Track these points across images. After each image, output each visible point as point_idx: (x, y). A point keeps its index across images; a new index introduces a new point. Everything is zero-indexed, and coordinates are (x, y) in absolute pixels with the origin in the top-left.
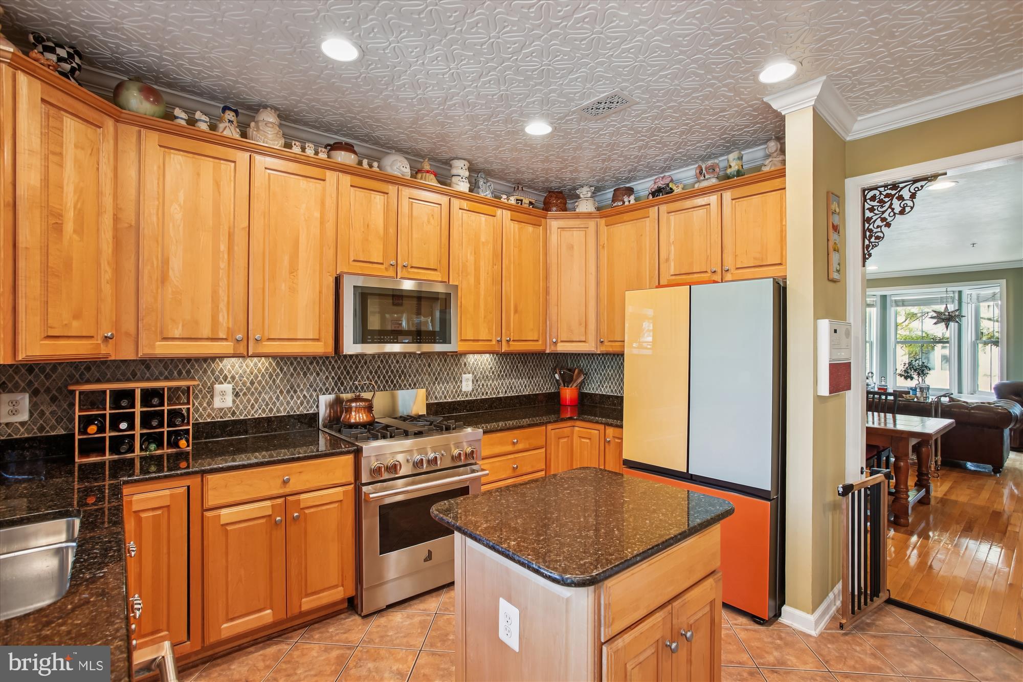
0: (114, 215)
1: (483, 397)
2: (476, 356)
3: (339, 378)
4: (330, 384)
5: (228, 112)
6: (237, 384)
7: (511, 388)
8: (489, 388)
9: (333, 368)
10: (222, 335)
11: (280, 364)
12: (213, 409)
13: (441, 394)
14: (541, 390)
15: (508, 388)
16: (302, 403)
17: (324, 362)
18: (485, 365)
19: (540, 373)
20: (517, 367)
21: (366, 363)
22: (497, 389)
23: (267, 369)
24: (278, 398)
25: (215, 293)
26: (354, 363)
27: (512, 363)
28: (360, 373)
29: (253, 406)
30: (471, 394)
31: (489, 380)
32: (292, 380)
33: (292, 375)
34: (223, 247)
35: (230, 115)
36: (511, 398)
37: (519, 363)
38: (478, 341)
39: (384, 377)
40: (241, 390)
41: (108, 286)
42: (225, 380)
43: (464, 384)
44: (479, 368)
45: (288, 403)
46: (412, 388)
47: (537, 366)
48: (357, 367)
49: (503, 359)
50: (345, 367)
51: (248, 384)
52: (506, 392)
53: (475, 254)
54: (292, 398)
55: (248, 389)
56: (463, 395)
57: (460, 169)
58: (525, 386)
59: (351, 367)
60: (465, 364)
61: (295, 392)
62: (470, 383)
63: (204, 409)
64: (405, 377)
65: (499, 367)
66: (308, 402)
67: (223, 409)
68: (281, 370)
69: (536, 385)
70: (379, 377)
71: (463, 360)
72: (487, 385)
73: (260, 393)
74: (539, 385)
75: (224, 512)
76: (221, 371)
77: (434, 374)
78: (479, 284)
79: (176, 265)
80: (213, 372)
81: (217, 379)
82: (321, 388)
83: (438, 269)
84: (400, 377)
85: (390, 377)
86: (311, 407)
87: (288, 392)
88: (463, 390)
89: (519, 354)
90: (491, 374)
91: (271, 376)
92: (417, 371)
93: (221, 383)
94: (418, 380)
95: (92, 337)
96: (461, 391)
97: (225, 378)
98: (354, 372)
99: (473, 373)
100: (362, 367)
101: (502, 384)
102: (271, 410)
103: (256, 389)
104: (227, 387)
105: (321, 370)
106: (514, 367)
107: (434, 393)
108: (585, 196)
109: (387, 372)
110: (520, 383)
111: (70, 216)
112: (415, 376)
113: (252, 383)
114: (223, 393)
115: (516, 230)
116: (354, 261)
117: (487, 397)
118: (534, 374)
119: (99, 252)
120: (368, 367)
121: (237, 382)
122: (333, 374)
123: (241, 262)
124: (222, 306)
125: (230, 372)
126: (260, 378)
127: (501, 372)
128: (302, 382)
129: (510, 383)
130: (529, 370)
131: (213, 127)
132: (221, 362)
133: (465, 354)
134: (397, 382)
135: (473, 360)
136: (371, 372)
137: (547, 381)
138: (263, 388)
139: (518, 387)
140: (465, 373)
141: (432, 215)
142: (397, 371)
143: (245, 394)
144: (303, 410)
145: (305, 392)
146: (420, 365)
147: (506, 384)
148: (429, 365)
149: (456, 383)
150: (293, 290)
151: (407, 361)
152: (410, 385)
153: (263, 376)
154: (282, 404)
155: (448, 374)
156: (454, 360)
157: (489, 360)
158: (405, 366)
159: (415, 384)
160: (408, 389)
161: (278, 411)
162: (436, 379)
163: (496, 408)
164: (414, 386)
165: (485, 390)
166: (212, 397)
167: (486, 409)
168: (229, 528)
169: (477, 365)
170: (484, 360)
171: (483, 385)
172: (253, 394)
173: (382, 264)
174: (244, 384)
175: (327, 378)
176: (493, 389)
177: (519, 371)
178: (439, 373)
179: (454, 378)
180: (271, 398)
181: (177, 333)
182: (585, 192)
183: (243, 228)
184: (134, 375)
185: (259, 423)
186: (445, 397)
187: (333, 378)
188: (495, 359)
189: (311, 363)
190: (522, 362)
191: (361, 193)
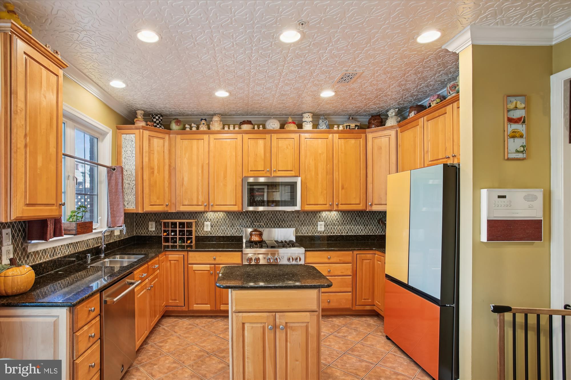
0: (169, 165)
1: (331, 235)
2: (327, 213)
3: (253, 222)
4: (249, 224)
5: (202, 121)
6: (212, 222)
7: (351, 230)
8: (335, 230)
9: (250, 217)
10: (200, 204)
11: (228, 215)
12: (204, 231)
13: (305, 231)
14: (374, 233)
15: (349, 230)
16: (237, 231)
17: (246, 215)
18: (333, 217)
19: (374, 223)
20: (355, 219)
21: (265, 215)
22: (341, 230)
23: (223, 217)
24: (227, 229)
25: (198, 188)
26: (259, 215)
27: (352, 216)
28: (262, 219)
29: (218, 231)
30: (323, 233)
31: (335, 226)
32: (233, 222)
33: (233, 219)
34: (200, 172)
35: (203, 122)
36: (351, 236)
37: (357, 216)
38: (317, 205)
39: (274, 222)
40: (214, 224)
41: (167, 188)
42: (208, 221)
43: (319, 227)
44: (329, 219)
45: (231, 231)
46: (289, 228)
47: (371, 219)
48: (261, 217)
49: (345, 214)
50: (255, 217)
51: (216, 223)
52: (347, 233)
53: (315, 160)
54: (233, 229)
55: (216, 224)
56: (318, 233)
57: (307, 118)
58: (362, 230)
59: (258, 217)
60: (320, 217)
61: (234, 226)
62: (323, 227)
63: (201, 231)
64: (285, 222)
65: (342, 219)
66: (239, 231)
67: (207, 231)
68: (228, 217)
69: (370, 230)
70: (271, 222)
71: (318, 215)
72: (334, 228)
73: (220, 226)
74: (372, 230)
75: (194, 266)
76: (207, 217)
77: (301, 221)
78: (318, 175)
79: (186, 179)
80: (204, 217)
81: (205, 220)
82: (245, 225)
83: (293, 170)
84: (282, 222)
85: (277, 222)
86: (240, 233)
87: (231, 226)
88: (319, 230)
89: (357, 212)
90: (337, 222)
91: (224, 220)
92: (291, 220)
93: (206, 222)
94: (292, 224)
95: (163, 205)
96: (317, 230)
97: (208, 220)
98: (259, 219)
99: (325, 222)
100: (263, 217)
101: (345, 228)
102: (224, 233)
103: (219, 224)
104: (208, 223)
105: (245, 218)
106: (353, 219)
107: (301, 231)
108: (391, 115)
109: (275, 220)
110: (358, 228)
111: (156, 168)
112: (290, 222)
113: (217, 222)
114: (207, 225)
115: (343, 144)
116: (250, 171)
117: (334, 235)
118: (368, 223)
119: (164, 178)
120: (266, 217)
121: (212, 221)
122: (250, 220)
123: (206, 176)
124: (200, 193)
125: (209, 217)
126: (220, 220)
127: (344, 221)
128: (237, 223)
129: (350, 228)
130: (365, 221)
131: (198, 128)
132: (207, 213)
133: (320, 211)
134: (281, 224)
135: (325, 215)
136: (267, 220)
137: (379, 228)
138: (222, 224)
139: (356, 230)
140: (320, 221)
141: (289, 145)
142: (281, 219)
143: (215, 226)
144: (237, 234)
145: (238, 227)
146: (293, 217)
147: (347, 228)
148: (298, 217)
149: (314, 226)
150: (225, 185)
151: (286, 215)
152: (287, 226)
153: (221, 219)
154: (229, 231)
155: (309, 222)
156: (313, 215)
157: (336, 215)
158: (285, 217)
159: (290, 226)
160: (286, 228)
161: (227, 234)
162: (302, 224)
163: (339, 241)
164: (290, 227)
165: (333, 231)
166: (204, 226)
167: (333, 241)
168: (196, 272)
169: (328, 217)
170: (332, 215)
171: (331, 228)
172: (218, 226)
173: (264, 171)
174: (215, 222)
175: (247, 221)
176: (338, 231)
177: (357, 221)
178: (304, 221)
179: (313, 224)
180: (224, 228)
181: (186, 203)
182: (392, 113)
183: (207, 163)
184: (180, 217)
185: (220, 238)
186: (308, 233)
187: (250, 221)
188: (340, 214)
189: (240, 215)
190: (359, 216)
191: (252, 141)
